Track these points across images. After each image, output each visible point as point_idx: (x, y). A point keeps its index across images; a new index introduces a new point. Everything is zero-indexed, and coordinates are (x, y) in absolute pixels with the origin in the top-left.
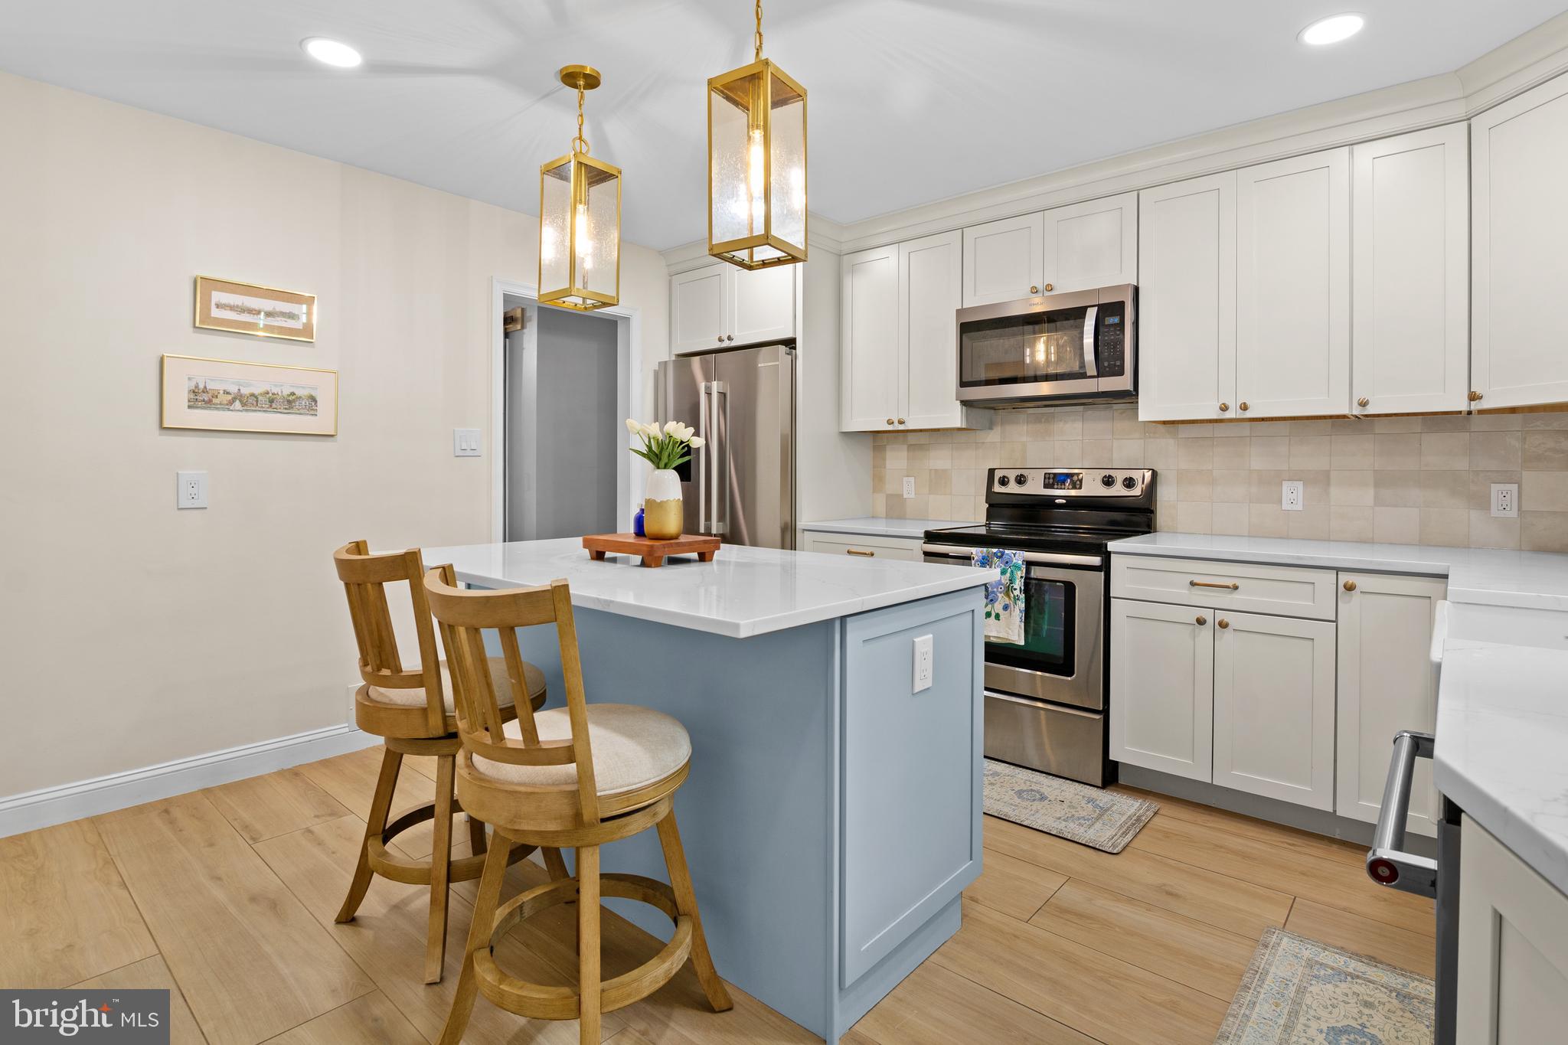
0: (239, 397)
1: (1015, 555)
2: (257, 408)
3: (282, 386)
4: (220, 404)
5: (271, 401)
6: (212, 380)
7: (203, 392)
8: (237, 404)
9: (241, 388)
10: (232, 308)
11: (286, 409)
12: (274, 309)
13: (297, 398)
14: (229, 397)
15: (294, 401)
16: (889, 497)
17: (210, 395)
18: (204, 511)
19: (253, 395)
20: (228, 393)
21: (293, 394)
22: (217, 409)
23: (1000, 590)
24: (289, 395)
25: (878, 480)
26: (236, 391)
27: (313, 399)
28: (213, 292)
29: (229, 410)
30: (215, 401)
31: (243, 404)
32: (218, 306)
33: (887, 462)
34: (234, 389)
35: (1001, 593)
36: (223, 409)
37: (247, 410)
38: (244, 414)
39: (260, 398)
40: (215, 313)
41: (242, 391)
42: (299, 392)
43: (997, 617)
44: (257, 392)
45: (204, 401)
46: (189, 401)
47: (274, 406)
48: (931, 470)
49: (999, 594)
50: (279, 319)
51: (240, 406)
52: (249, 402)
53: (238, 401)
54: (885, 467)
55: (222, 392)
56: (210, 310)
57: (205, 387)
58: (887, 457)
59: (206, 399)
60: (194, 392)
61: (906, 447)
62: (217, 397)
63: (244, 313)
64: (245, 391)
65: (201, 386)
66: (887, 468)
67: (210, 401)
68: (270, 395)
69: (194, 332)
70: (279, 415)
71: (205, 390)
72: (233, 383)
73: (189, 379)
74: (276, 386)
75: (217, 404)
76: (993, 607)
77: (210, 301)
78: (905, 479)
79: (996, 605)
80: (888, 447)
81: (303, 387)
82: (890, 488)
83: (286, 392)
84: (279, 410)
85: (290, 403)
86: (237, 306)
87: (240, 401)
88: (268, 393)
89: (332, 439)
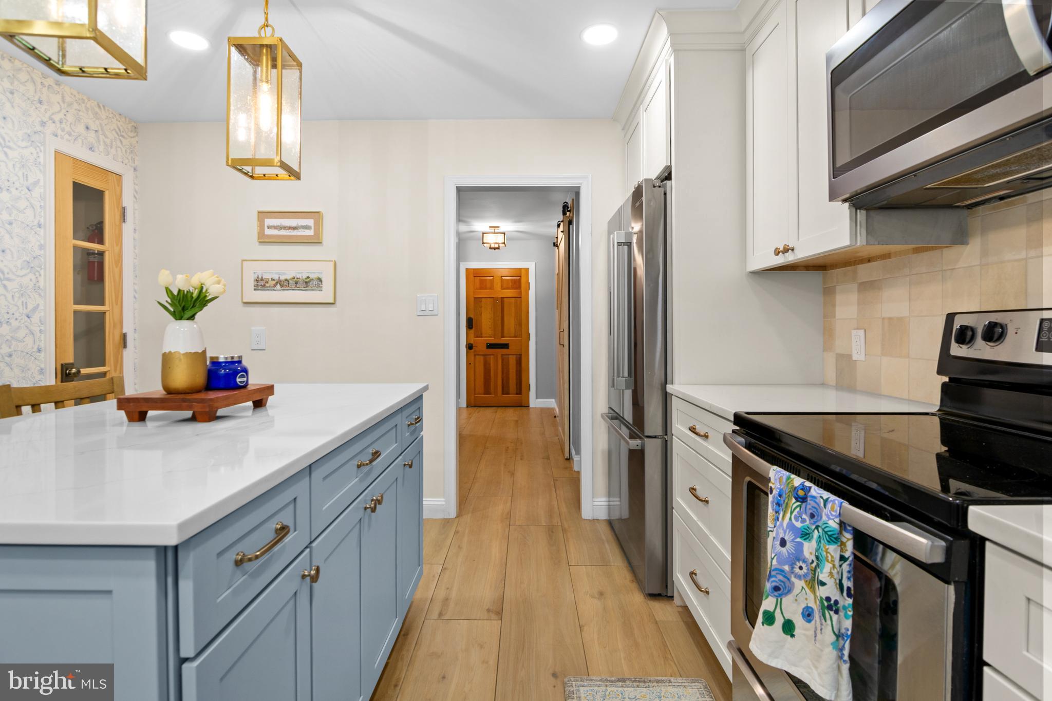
0: (279, 282)
1: (826, 501)
2: (289, 288)
3: (302, 273)
4: (270, 287)
5: (296, 283)
6: (265, 272)
7: (261, 280)
8: (278, 287)
9: (280, 276)
10: (275, 227)
11: (304, 287)
12: (298, 224)
13: (311, 280)
14: (274, 282)
15: (309, 282)
16: (840, 357)
17: (264, 282)
18: (263, 351)
19: (286, 280)
20: (274, 280)
21: (308, 277)
22: (268, 290)
23: (797, 570)
24: (306, 279)
25: (828, 333)
26: (278, 278)
27: (320, 280)
28: (266, 220)
29: (274, 290)
30: (267, 285)
31: (282, 286)
32: (268, 228)
33: (838, 309)
34: (276, 277)
35: (799, 577)
36: (271, 290)
37: (283, 290)
38: (282, 292)
39: (290, 281)
40: (268, 232)
41: (281, 278)
42: (312, 276)
43: (788, 628)
44: (288, 277)
45: (261, 285)
46: (254, 286)
47: (298, 286)
48: (883, 319)
49: (793, 579)
50: (300, 230)
51: (280, 287)
52: (283, 284)
53: (278, 284)
54: (834, 317)
55: (270, 279)
56: (264, 230)
57: (262, 277)
58: (838, 303)
59: (263, 284)
60: (257, 281)
61: (855, 286)
62: (268, 282)
63: (281, 229)
64: (283, 278)
65: (260, 277)
66: (837, 317)
67: (265, 285)
68: (296, 279)
69: (259, 245)
70: (301, 291)
71: (262, 279)
72: (276, 273)
73: (254, 273)
74: (299, 273)
75: (268, 287)
76: (779, 604)
77: (264, 225)
78: (854, 332)
79: (787, 600)
80: (838, 288)
81: (314, 273)
82: (840, 346)
83: (305, 277)
84: (301, 289)
85: (307, 283)
86: (278, 226)
87: (280, 284)
88: (294, 278)
89: (332, 306)
